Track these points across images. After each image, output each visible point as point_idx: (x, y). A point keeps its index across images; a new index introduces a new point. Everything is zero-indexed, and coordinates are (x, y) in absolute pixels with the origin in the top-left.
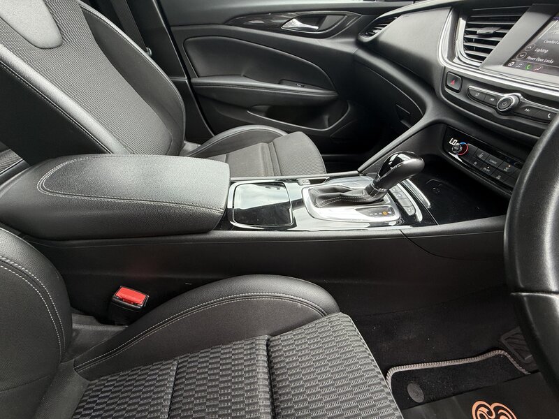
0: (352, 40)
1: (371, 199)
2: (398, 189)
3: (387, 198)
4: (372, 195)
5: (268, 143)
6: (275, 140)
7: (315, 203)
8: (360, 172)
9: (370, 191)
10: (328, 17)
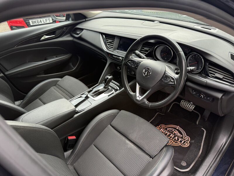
0: (69, 35)
1: (106, 90)
2: (111, 84)
3: (109, 87)
4: (106, 88)
5: (55, 85)
6: (58, 83)
7: (94, 97)
8: (99, 83)
9: (105, 87)
10: (57, 31)
